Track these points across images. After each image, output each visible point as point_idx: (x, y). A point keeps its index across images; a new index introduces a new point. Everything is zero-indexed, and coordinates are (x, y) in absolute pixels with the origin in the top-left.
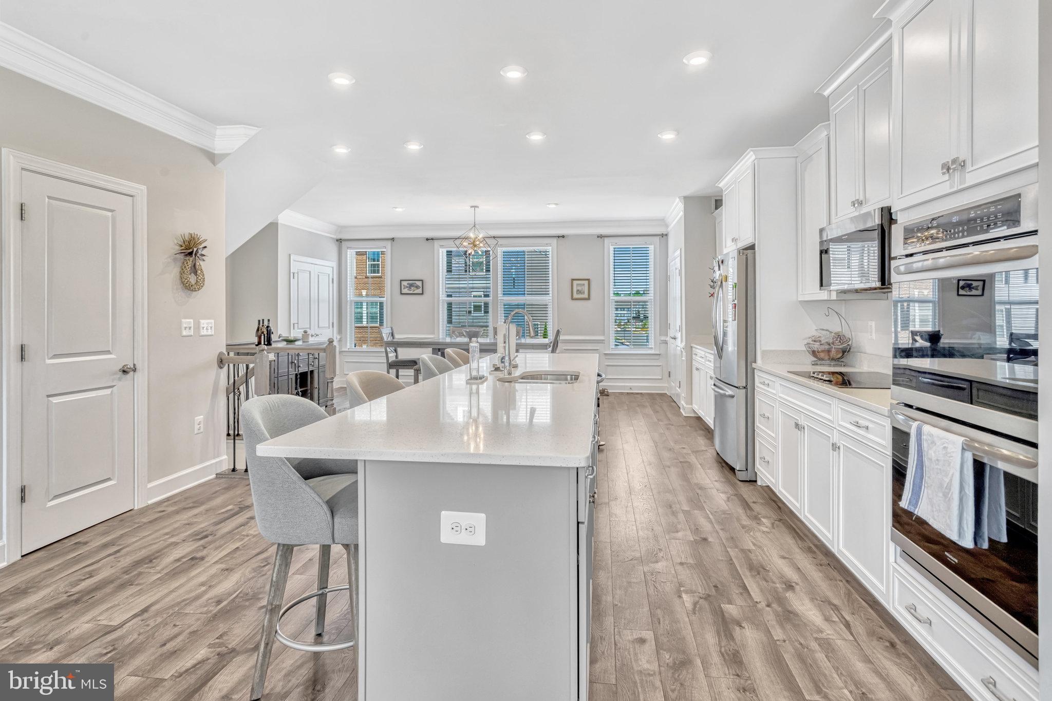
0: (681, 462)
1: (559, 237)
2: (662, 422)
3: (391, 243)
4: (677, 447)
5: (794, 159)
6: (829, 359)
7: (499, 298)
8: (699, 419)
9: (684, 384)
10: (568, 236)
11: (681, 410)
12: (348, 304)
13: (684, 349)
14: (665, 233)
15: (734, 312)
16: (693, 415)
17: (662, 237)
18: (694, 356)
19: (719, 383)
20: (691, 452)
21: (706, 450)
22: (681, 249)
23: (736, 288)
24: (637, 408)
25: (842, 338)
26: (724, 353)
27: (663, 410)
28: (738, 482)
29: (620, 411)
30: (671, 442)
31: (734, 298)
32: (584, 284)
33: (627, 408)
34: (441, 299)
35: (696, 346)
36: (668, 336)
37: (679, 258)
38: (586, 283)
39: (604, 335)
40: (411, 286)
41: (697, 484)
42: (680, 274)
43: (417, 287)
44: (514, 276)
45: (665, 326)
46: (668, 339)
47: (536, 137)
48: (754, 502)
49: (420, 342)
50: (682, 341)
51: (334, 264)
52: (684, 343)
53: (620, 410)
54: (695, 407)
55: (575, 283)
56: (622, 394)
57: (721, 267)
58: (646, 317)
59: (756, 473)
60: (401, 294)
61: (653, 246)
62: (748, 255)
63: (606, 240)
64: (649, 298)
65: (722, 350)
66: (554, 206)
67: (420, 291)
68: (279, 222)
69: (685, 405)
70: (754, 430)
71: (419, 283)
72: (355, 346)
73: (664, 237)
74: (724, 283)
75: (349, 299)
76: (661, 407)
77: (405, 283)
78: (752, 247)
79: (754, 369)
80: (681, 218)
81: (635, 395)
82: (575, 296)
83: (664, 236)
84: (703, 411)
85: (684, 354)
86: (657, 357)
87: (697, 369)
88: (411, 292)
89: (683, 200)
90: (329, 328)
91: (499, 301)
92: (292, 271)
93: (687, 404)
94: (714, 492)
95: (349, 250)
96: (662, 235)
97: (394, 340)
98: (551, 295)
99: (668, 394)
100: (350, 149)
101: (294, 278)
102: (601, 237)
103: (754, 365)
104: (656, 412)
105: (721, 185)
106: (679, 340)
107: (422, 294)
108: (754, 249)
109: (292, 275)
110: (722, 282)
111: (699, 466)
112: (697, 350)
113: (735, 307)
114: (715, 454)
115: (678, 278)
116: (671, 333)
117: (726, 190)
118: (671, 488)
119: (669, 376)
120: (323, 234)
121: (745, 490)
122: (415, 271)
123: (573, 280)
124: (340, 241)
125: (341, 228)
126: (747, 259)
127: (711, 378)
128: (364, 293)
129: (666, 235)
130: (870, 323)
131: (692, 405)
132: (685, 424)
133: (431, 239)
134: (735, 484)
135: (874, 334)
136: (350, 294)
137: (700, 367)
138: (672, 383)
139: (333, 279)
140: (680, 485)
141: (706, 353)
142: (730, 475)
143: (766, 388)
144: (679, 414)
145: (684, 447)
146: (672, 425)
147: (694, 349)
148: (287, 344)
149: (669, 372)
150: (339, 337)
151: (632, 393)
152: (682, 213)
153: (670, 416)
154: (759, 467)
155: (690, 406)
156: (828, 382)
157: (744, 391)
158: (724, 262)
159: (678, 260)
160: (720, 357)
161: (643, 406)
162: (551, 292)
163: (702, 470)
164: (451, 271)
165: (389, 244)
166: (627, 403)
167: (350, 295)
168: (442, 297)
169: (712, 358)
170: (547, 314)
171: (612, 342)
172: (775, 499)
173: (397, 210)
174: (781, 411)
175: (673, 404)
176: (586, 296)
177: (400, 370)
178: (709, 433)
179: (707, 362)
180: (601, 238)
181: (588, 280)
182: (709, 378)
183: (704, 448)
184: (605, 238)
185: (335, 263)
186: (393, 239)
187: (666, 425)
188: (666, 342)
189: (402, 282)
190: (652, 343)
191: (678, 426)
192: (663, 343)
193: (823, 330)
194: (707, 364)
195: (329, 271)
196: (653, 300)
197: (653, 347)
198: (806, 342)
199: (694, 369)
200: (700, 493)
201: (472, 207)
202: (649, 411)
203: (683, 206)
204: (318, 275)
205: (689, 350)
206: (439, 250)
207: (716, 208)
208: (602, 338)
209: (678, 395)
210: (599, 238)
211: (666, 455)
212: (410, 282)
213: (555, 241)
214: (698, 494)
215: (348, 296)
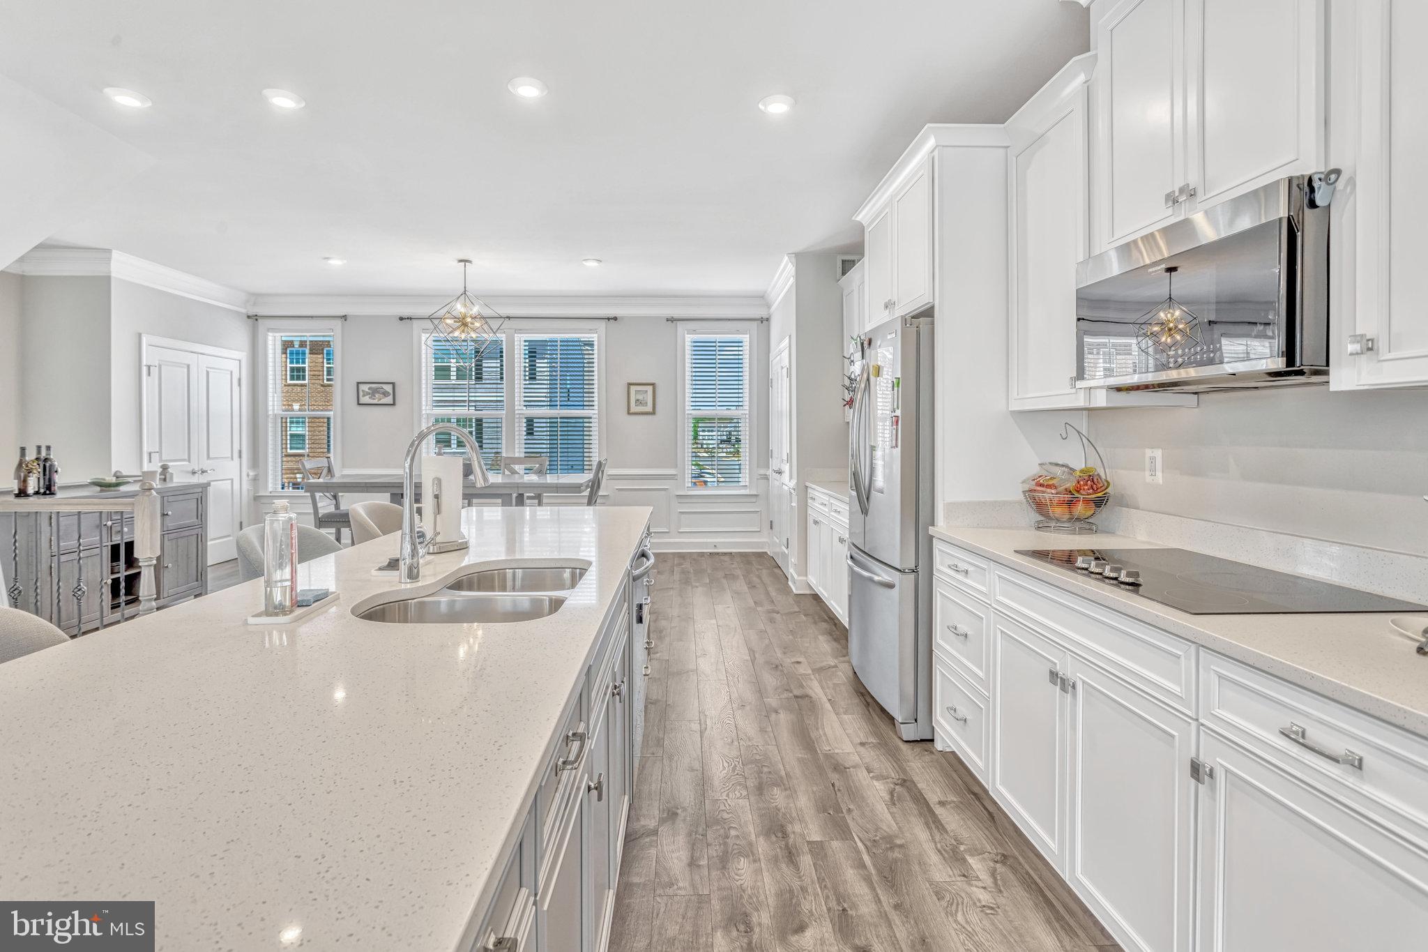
0: (796, 697)
1: (609, 319)
2: (762, 606)
3: (343, 326)
4: (788, 661)
5: (1002, 151)
6: (1070, 520)
7: (517, 412)
8: (816, 597)
9: (794, 543)
10: (622, 318)
11: (790, 583)
12: (270, 420)
13: (794, 489)
14: (765, 316)
15: (894, 432)
16: (808, 592)
17: (762, 322)
18: (809, 501)
19: (860, 556)
20: (810, 672)
21: (836, 666)
22: (790, 336)
23: (898, 386)
24: (724, 581)
25: (1095, 480)
26: (871, 505)
27: (763, 582)
28: (904, 747)
29: (697, 587)
30: (777, 650)
31: (895, 407)
32: (647, 391)
33: (708, 581)
34: (424, 412)
35: (814, 486)
36: (769, 468)
37: (787, 351)
38: (650, 388)
39: (676, 466)
40: (373, 392)
41: (828, 756)
42: (789, 375)
43: (385, 394)
44: (568, 386)
45: (765, 454)
46: (770, 472)
47: (528, 91)
48: (942, 803)
49: (366, 483)
50: (791, 478)
51: (243, 355)
52: (794, 482)
53: (697, 584)
54: (812, 580)
55: (633, 388)
56: (702, 554)
57: (867, 351)
58: (738, 441)
59: (933, 727)
60: (359, 404)
61: (748, 336)
62: (921, 326)
63: (680, 325)
64: (743, 412)
65: (868, 499)
66: (595, 264)
67: (389, 400)
68: (113, 275)
69: (795, 576)
70: (931, 652)
71: (388, 388)
72: (283, 488)
73: (765, 322)
74: (872, 378)
75: (270, 413)
76: (759, 577)
77: (365, 388)
78: (928, 313)
79: (931, 537)
80: (791, 286)
81: (722, 558)
82: (634, 409)
83: (765, 320)
84: (825, 589)
85: (795, 498)
86: (753, 500)
87: (816, 522)
88: (375, 401)
89: (794, 260)
90: (232, 459)
91: (517, 416)
92: (144, 362)
93: (799, 575)
94: (862, 776)
95: (270, 334)
96: (762, 320)
97: (334, 480)
98: (596, 407)
99: (769, 553)
100: (149, 104)
101: (149, 375)
102: (671, 320)
103: (931, 530)
104: (752, 586)
105: (859, 219)
106: (786, 476)
107: (394, 404)
108: (932, 316)
109: (145, 370)
110: (868, 379)
111: (828, 706)
112: (816, 493)
113: (897, 422)
114: (851, 674)
115: (786, 381)
116: (775, 464)
117: (869, 225)
118: (783, 773)
119: (771, 528)
120: (221, 305)
121: (919, 768)
122: (379, 370)
123: (630, 384)
124: (254, 318)
125: (256, 297)
126: (918, 333)
127: (841, 540)
128: (296, 406)
129: (767, 320)
130: (1149, 453)
131: (806, 576)
132: (797, 609)
133: (408, 318)
134: (898, 749)
135: (1159, 474)
136: (274, 403)
137: (820, 519)
138: (775, 537)
139: (240, 380)
140: (799, 760)
141: (831, 499)
142: (884, 727)
143: (960, 577)
144: (786, 590)
145: (799, 660)
146: (778, 613)
147: (809, 490)
148: (101, 491)
149: (771, 522)
150: (252, 474)
151: (718, 554)
152: (792, 280)
153: (773, 594)
154: (939, 718)
155: (804, 578)
156: (1131, 588)
157: (912, 576)
158: (873, 344)
159: (785, 354)
160: (865, 511)
161: (730, 577)
162: (596, 403)
163: (834, 717)
164: (481, 378)
165: (338, 324)
166: (709, 571)
167: (273, 405)
168: (426, 410)
169: (845, 508)
170: (591, 435)
171: (688, 481)
172: (976, 789)
173: (332, 262)
174: (1002, 632)
175: (777, 571)
176: (649, 408)
177: (342, 529)
178: (839, 634)
179: (832, 513)
180: (672, 322)
181: (653, 384)
182: (836, 540)
183: (832, 662)
184: (678, 323)
185: (245, 354)
186: (345, 317)
187: (769, 612)
188: (766, 478)
189: (361, 386)
190: (745, 478)
191: (786, 614)
192: (762, 478)
193: (1057, 465)
194: (833, 516)
195: (233, 366)
196: (747, 416)
197: (747, 484)
198: (1027, 487)
199: (810, 521)
200: (837, 784)
201: (461, 261)
202: (741, 585)
203: (794, 269)
204: (208, 372)
205: (803, 491)
206: (420, 337)
207: (844, 274)
208: (672, 472)
209: (785, 556)
210: (670, 322)
211: (770, 680)
212: (373, 386)
213: (603, 324)
214: (833, 785)
215: (270, 408)
